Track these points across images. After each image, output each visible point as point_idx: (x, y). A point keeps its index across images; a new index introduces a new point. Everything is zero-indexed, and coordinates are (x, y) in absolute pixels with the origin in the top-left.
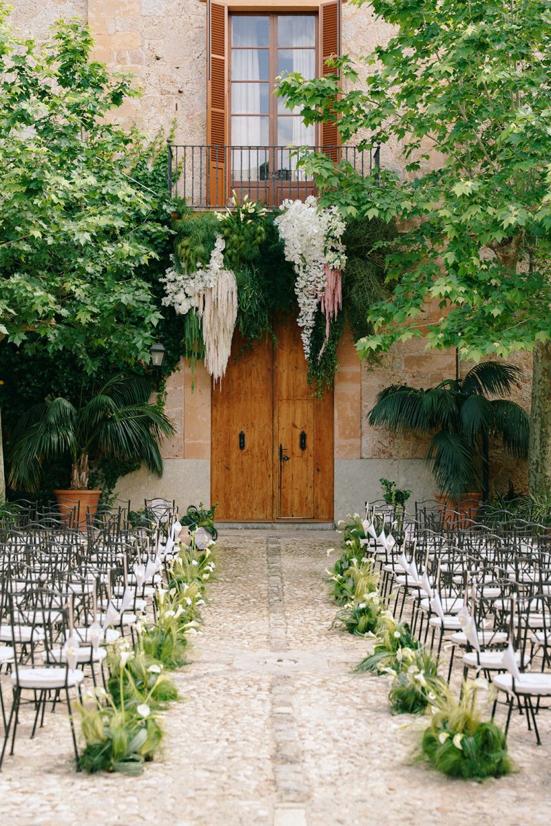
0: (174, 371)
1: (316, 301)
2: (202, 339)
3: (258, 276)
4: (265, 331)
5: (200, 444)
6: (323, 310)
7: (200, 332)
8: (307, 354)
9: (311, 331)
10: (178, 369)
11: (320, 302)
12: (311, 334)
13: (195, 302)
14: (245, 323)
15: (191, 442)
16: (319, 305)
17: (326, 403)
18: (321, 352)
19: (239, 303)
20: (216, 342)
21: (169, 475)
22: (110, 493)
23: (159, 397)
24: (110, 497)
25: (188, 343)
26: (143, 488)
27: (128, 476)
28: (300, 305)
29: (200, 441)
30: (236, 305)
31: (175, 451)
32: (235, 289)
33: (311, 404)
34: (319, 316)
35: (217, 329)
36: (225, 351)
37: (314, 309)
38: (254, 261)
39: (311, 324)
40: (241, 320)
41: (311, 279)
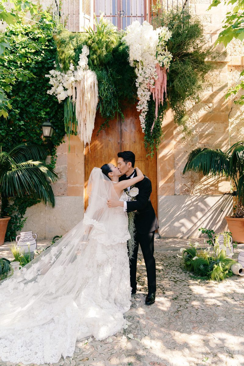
0: (62, 143)
1: (149, 93)
2: (75, 118)
3: (111, 75)
4: (117, 112)
5: (77, 187)
6: (154, 99)
7: (74, 113)
8: (143, 128)
9: (146, 113)
10: (64, 142)
11: (152, 94)
12: (146, 115)
13: (70, 93)
14: (103, 107)
15: (72, 186)
16: (151, 96)
17: (152, 162)
18: (153, 127)
19: (99, 93)
20: (85, 120)
21: (58, 206)
22: (22, 217)
23: (52, 158)
24: (22, 219)
25: (66, 120)
26: (42, 214)
27: (33, 207)
28: (139, 96)
29: (78, 185)
30: (97, 95)
31: (62, 191)
32: (96, 82)
33: (143, 163)
34: (151, 103)
35: (85, 110)
36: (91, 126)
37: (148, 98)
38: (108, 63)
39: (146, 109)
40: (101, 106)
41: (147, 76)
